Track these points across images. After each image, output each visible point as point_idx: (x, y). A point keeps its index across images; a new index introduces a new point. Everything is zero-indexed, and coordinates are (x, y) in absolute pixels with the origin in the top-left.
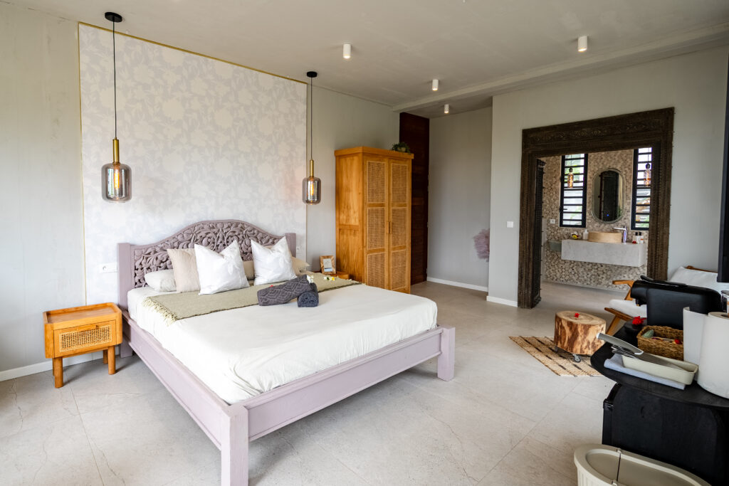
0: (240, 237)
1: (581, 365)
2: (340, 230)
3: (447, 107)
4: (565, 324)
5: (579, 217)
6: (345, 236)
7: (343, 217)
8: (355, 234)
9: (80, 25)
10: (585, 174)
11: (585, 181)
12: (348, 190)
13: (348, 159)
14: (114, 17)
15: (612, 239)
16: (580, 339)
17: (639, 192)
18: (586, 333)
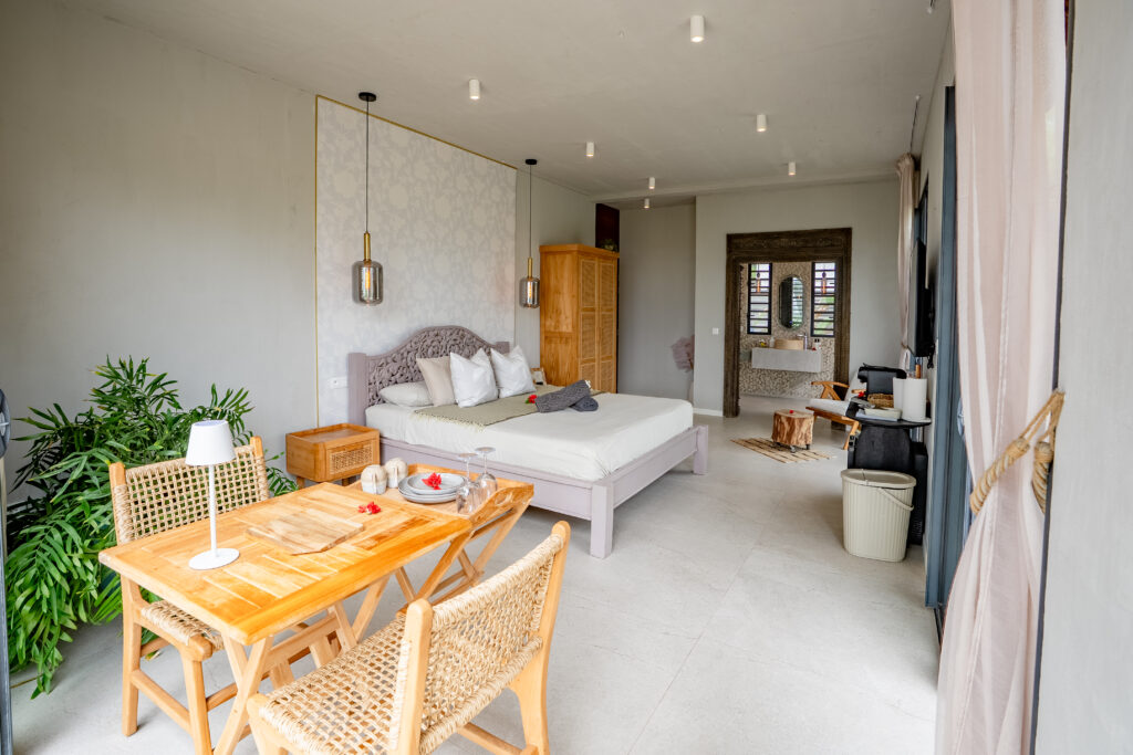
0: (461, 345)
1: (797, 454)
2: (546, 338)
3: (647, 201)
4: (784, 420)
5: (765, 324)
6: (553, 345)
7: (550, 323)
8: (567, 342)
9: (319, 100)
10: (770, 279)
11: (770, 287)
12: (558, 292)
13: (558, 257)
14: (368, 97)
15: (796, 346)
16: (796, 431)
17: (818, 300)
18: (801, 426)
